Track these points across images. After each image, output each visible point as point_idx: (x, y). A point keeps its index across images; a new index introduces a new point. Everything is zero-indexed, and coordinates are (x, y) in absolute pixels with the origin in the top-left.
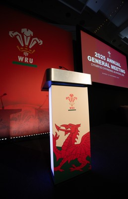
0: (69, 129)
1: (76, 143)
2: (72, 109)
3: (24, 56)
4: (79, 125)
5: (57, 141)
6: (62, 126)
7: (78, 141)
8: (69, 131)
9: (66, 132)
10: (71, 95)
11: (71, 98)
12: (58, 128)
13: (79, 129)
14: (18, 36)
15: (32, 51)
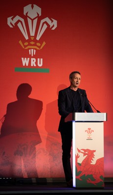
0: (87, 153)
1: (91, 163)
2: (89, 139)
3: (30, 57)
4: (95, 151)
5: (78, 159)
6: (82, 150)
7: (94, 162)
8: (86, 154)
9: (85, 154)
10: (89, 129)
11: (89, 131)
12: (79, 151)
13: (94, 153)
14: (20, 23)
15: (41, 45)
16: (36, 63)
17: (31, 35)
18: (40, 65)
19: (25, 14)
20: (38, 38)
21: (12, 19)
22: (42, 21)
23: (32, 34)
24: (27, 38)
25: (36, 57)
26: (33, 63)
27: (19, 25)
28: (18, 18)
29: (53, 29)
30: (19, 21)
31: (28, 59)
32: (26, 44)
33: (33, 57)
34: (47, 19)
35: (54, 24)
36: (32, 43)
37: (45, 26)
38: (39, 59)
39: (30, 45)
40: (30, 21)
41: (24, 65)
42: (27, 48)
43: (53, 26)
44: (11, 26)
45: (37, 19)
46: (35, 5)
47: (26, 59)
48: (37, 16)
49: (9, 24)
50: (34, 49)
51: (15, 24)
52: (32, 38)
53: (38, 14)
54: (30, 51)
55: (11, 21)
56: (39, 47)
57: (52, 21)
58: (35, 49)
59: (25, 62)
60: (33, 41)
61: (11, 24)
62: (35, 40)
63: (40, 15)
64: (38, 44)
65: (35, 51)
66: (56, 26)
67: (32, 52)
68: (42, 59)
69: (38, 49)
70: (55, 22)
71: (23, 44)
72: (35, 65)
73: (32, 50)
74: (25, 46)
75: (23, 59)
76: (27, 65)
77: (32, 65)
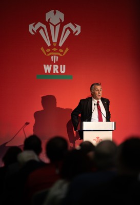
14: (42, 30)
15: (64, 51)
16: (59, 70)
17: (53, 42)
18: (63, 72)
19: (47, 20)
20: (61, 44)
21: (34, 26)
22: (65, 27)
23: (55, 40)
24: (49, 44)
25: (58, 63)
26: (55, 70)
27: (41, 32)
28: (39, 24)
29: (77, 34)
30: (41, 27)
31: (51, 66)
32: (48, 50)
33: (55, 64)
34: (70, 25)
35: (77, 29)
36: (55, 49)
37: (68, 32)
38: (61, 66)
39: (52, 51)
40: (52, 27)
41: (46, 72)
42: (49, 55)
43: (77, 31)
44: (33, 33)
45: (59, 25)
46: (57, 11)
47: (48, 65)
48: (60, 21)
49: (30, 30)
50: (56, 55)
51: (37, 31)
52: (55, 45)
53: (61, 20)
54: (52, 57)
55: (32, 28)
56: (62, 53)
57: (76, 27)
58: (58, 56)
59: (47, 68)
60: (55, 47)
61: (33, 30)
62: (57, 46)
63: (63, 21)
64: (61, 51)
65: (57, 57)
66: (79, 32)
67: (55, 59)
68: (64, 66)
69: (61, 55)
70: (79, 28)
71: (45, 51)
72: (57, 72)
73: (55, 57)
74: (47, 53)
75: (45, 66)
76: (49, 72)
77: (54, 72)
